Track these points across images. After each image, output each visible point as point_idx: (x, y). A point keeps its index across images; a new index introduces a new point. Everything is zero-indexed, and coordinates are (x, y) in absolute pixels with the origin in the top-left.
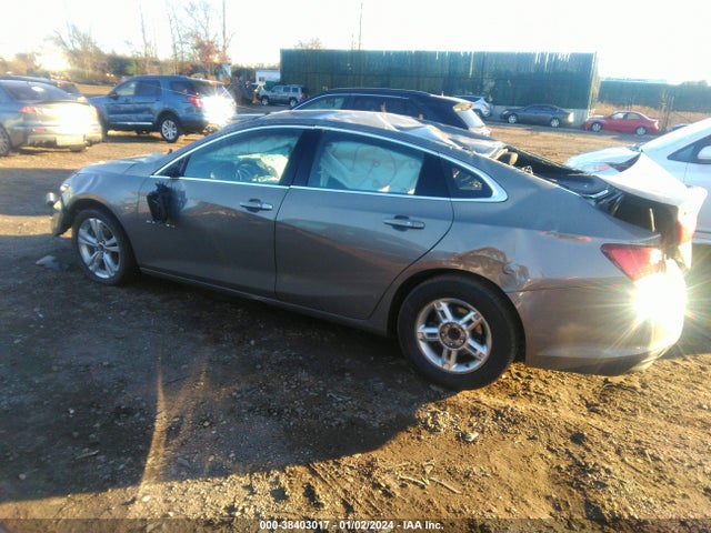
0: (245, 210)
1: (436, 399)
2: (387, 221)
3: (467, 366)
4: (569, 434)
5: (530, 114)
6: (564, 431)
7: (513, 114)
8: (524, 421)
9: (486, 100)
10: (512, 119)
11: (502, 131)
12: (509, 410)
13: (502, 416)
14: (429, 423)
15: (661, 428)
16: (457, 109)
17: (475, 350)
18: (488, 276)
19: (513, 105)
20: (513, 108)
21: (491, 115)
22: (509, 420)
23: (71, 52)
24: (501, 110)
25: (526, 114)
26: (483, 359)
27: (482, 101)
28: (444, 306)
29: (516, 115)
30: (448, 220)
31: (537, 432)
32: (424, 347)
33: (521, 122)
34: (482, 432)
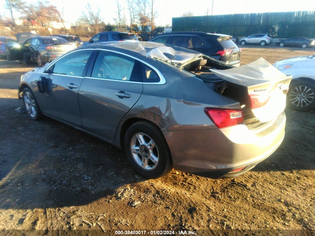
0: (68, 88)
1: (133, 182)
2: (116, 94)
3: (152, 167)
4: (189, 207)
5: (292, 42)
6: (187, 206)
7: (282, 42)
8: (168, 198)
9: (268, 36)
10: (282, 45)
11: (274, 50)
12: (164, 192)
13: (159, 194)
14: (119, 194)
15: (245, 210)
16: (219, 40)
17: (153, 159)
18: (155, 122)
19: (282, 38)
20: (282, 39)
21: (271, 43)
22: (161, 197)
23: (91, 24)
24: (277, 40)
25: (289, 42)
26: (156, 164)
27: (266, 36)
28: (141, 137)
29: (284, 43)
30: (140, 93)
31: (172, 205)
32: (135, 156)
33: (286, 46)
34: (143, 202)
